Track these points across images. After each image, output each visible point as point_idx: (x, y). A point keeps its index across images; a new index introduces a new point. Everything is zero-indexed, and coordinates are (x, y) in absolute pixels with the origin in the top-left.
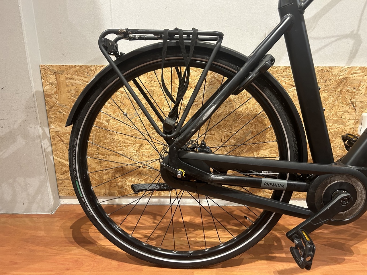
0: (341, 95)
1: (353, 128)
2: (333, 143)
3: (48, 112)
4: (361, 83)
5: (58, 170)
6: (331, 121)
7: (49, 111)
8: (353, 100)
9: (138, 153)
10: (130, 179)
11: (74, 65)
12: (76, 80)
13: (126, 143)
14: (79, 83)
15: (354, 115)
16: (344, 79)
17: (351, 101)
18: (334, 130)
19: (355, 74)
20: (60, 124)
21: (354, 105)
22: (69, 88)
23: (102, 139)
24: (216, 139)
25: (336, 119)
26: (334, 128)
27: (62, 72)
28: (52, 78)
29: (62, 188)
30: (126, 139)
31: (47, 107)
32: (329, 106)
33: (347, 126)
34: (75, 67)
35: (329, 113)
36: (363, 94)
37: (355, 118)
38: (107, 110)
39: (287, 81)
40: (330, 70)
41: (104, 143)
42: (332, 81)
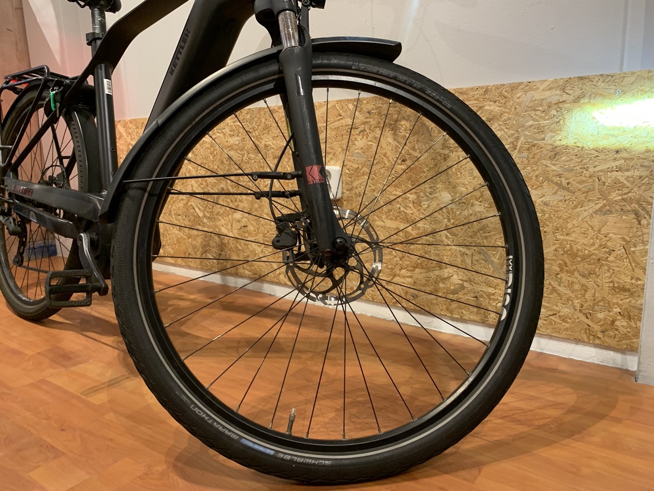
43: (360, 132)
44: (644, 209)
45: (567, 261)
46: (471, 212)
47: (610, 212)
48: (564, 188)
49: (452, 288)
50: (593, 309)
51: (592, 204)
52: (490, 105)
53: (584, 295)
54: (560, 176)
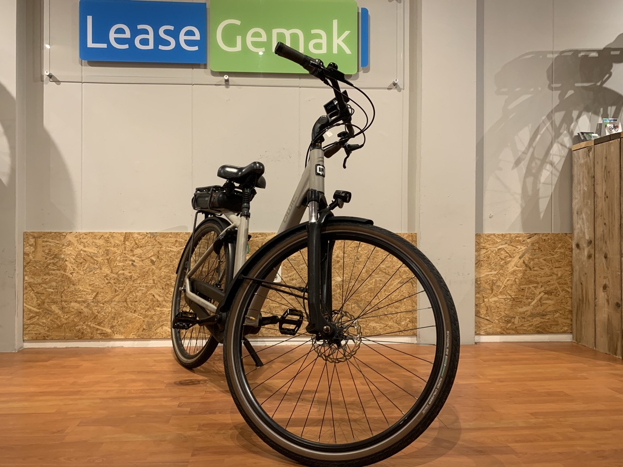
3: (24, 267)
5: (25, 316)
7: (26, 266)
9: (94, 300)
10: (87, 323)
11: (49, 231)
12: (50, 242)
13: (85, 291)
14: (52, 244)
20: (33, 276)
22: (44, 248)
23: (66, 288)
24: (159, 288)
27: (40, 237)
28: (32, 241)
29: (27, 332)
30: (85, 288)
31: (25, 263)
34: (51, 233)
38: (72, 265)
41: (67, 292)
44: (414, 281)
48: (387, 274)
50: (401, 321)
51: (397, 280)
54: (385, 269)
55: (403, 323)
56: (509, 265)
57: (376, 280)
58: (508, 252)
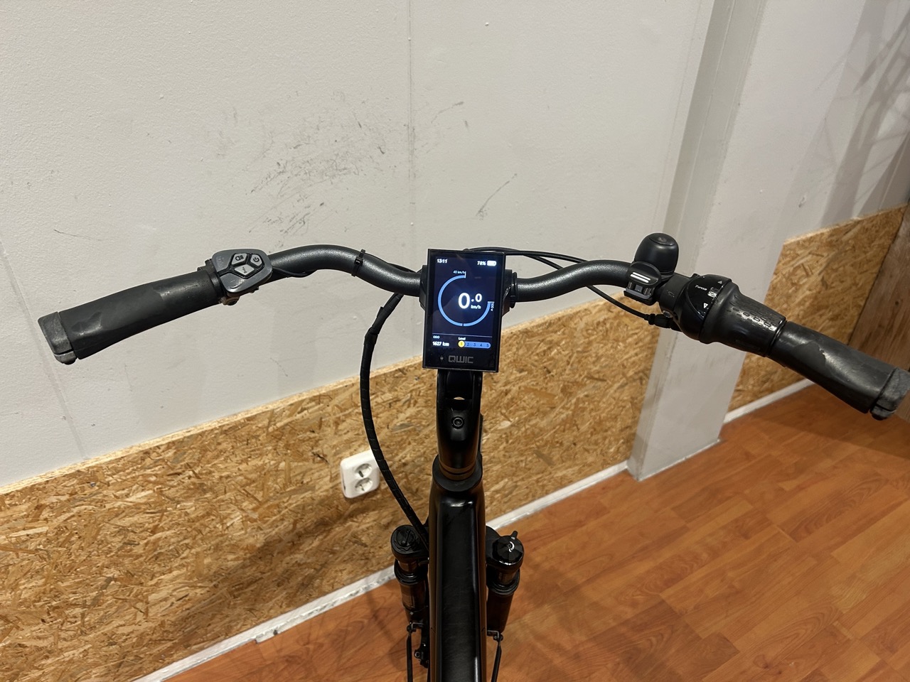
0: (289, 451)
1: (332, 488)
2: (301, 523)
4: (323, 420)
6: (285, 494)
8: (315, 451)
15: (327, 470)
16: (287, 424)
17: (313, 453)
18: (294, 505)
19: (306, 412)
21: (322, 456)
25: (293, 488)
26: (294, 502)
32: (271, 475)
33: (319, 489)
35: (275, 485)
36: (333, 433)
37: (329, 474)
39: (159, 472)
40: (252, 422)
42: (263, 437)
43: (406, 402)
44: (646, 375)
45: (596, 427)
46: (527, 426)
47: (626, 384)
49: (507, 492)
51: (616, 384)
52: (551, 336)
53: (603, 444)
54: (598, 372)
55: (612, 450)
56: (800, 291)
57: (578, 399)
58: (807, 267)
